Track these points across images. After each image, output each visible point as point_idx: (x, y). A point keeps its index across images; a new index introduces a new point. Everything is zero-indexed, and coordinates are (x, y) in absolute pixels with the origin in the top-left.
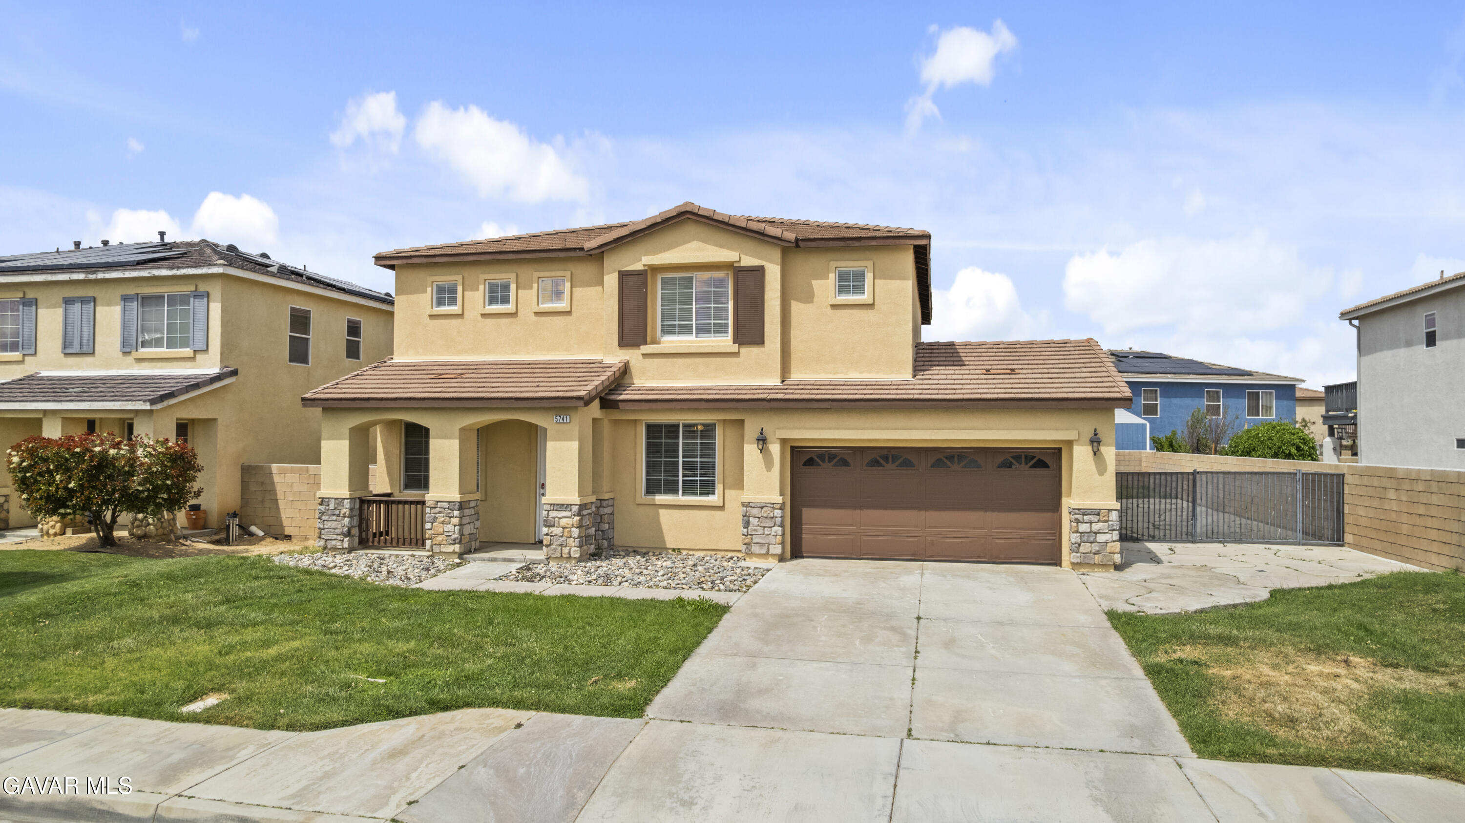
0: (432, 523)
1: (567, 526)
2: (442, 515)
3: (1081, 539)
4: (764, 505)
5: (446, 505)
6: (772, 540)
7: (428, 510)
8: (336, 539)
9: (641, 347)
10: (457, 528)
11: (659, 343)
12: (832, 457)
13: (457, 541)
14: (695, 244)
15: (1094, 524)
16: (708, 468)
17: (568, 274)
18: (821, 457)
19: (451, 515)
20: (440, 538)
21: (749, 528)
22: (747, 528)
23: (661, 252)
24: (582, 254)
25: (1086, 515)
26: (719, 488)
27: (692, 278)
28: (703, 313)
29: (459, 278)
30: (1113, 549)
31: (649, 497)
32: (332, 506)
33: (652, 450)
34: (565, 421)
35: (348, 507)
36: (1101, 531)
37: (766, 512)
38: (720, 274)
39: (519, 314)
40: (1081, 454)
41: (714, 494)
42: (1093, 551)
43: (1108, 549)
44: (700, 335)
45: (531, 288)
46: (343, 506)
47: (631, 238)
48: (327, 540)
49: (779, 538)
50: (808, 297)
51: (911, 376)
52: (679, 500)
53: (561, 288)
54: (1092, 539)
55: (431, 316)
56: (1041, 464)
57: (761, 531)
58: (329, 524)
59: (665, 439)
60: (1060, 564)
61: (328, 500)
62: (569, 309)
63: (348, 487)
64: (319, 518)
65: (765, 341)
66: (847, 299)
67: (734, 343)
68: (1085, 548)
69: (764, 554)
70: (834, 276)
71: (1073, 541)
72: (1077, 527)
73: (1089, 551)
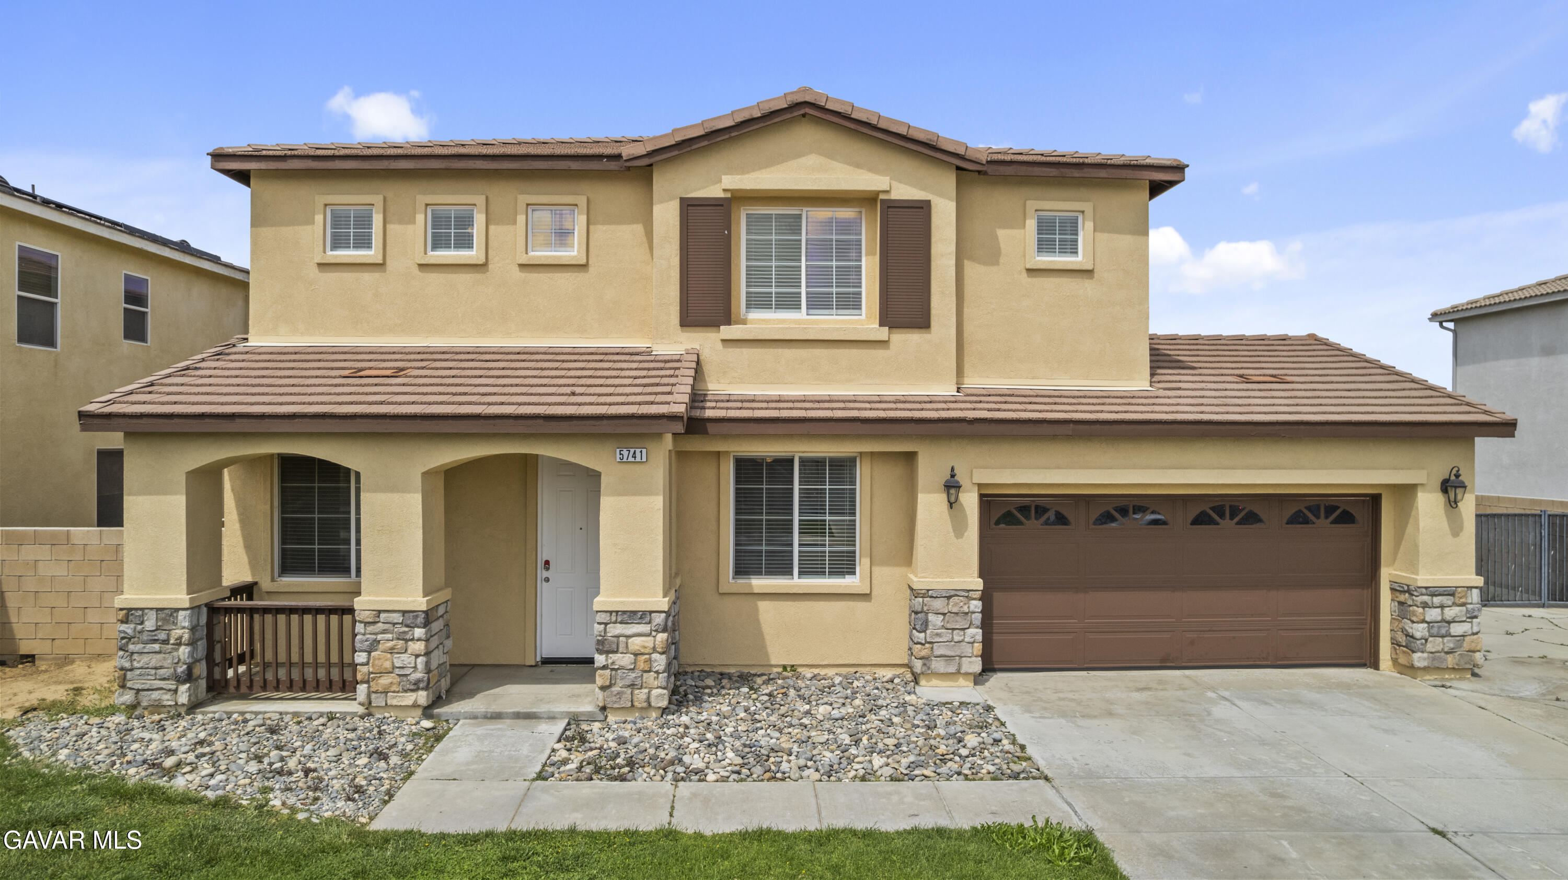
0: (369, 653)
1: (643, 651)
2: (390, 636)
3: (1429, 631)
4: (953, 593)
5: (398, 618)
6: (967, 650)
7: (359, 628)
8: (162, 689)
9: (722, 327)
10: (421, 660)
11: (744, 322)
12: (1041, 510)
13: (421, 685)
14: (812, 160)
15: (1447, 609)
16: (845, 533)
17: (582, 201)
18: (1024, 509)
19: (408, 637)
20: (385, 681)
21: (928, 632)
22: (924, 631)
23: (754, 170)
24: (613, 165)
25: (1436, 595)
26: (862, 565)
27: (799, 217)
28: (819, 276)
29: (377, 199)
30: (1473, 645)
31: (742, 581)
32: (150, 624)
33: (744, 501)
34: (638, 459)
35: (186, 624)
36: (1457, 619)
37: (956, 604)
38: (846, 213)
39: (490, 266)
40: (1429, 503)
41: (854, 573)
42: (1446, 650)
43: (1466, 646)
44: (811, 311)
45: (514, 222)
46: (175, 624)
47: (706, 143)
48: (138, 691)
49: (978, 647)
50: (993, 257)
51: (1148, 384)
52: (796, 586)
53: (567, 225)
54: (1443, 631)
55: (323, 266)
56: (1346, 518)
57: (947, 637)
58: (145, 659)
59: (768, 483)
60: (1376, 666)
61: (140, 613)
62: (583, 261)
63: (184, 586)
64: (121, 649)
65: (933, 323)
66: (1051, 262)
67: (881, 325)
68: (1435, 644)
69: (953, 673)
70: (1031, 224)
71: (1418, 635)
72: (1424, 614)
73: (1440, 649)
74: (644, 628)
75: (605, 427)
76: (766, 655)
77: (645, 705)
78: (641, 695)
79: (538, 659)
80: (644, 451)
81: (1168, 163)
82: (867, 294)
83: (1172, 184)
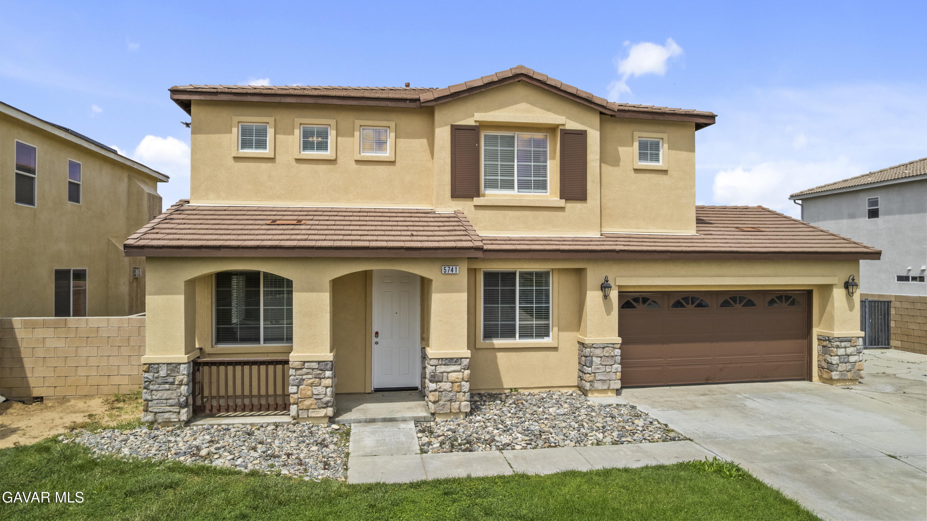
0: (298, 386)
1: (456, 380)
2: (310, 376)
3: (839, 360)
4: (606, 345)
5: (315, 365)
6: (613, 376)
7: (292, 372)
8: (170, 411)
9: (475, 199)
10: (329, 390)
11: (484, 196)
12: (645, 300)
13: (330, 404)
14: (523, 106)
15: (848, 349)
16: (544, 314)
17: (393, 124)
18: (636, 300)
19: (321, 376)
20: (307, 402)
21: (593, 367)
22: (591, 367)
23: (492, 110)
24: (413, 105)
25: (843, 342)
26: (554, 331)
27: (514, 137)
28: (523, 171)
29: (271, 120)
30: (860, 367)
31: (488, 342)
32: (163, 373)
33: (489, 296)
34: (454, 272)
35: (185, 372)
36: (852, 354)
37: (607, 351)
38: (539, 136)
39: (338, 161)
40: (839, 294)
41: (549, 336)
42: (847, 370)
43: (857, 367)
44: (520, 190)
45: (353, 136)
46: (178, 372)
47: (467, 94)
48: (156, 413)
49: (619, 374)
50: (616, 162)
51: (695, 232)
52: (517, 344)
53: (383, 138)
54: (846, 360)
55: (236, 159)
56: (795, 303)
57: (602, 369)
58: (160, 394)
59: (502, 286)
60: (810, 379)
61: (157, 366)
62: (393, 159)
63: (184, 350)
64: (145, 388)
65: (588, 198)
66: (647, 165)
67: (561, 198)
68: (842, 367)
69: (605, 389)
70: (636, 144)
71: (834, 362)
72: (837, 351)
73: (844, 369)
74: (457, 368)
75: (440, 254)
76: (501, 383)
77: (458, 411)
78: (456, 405)
79: (373, 389)
80: (458, 267)
81: (707, 114)
82: (550, 181)
83: (707, 125)
